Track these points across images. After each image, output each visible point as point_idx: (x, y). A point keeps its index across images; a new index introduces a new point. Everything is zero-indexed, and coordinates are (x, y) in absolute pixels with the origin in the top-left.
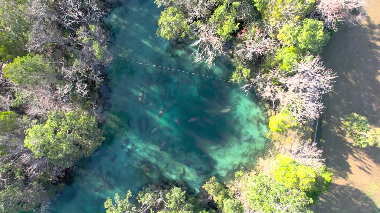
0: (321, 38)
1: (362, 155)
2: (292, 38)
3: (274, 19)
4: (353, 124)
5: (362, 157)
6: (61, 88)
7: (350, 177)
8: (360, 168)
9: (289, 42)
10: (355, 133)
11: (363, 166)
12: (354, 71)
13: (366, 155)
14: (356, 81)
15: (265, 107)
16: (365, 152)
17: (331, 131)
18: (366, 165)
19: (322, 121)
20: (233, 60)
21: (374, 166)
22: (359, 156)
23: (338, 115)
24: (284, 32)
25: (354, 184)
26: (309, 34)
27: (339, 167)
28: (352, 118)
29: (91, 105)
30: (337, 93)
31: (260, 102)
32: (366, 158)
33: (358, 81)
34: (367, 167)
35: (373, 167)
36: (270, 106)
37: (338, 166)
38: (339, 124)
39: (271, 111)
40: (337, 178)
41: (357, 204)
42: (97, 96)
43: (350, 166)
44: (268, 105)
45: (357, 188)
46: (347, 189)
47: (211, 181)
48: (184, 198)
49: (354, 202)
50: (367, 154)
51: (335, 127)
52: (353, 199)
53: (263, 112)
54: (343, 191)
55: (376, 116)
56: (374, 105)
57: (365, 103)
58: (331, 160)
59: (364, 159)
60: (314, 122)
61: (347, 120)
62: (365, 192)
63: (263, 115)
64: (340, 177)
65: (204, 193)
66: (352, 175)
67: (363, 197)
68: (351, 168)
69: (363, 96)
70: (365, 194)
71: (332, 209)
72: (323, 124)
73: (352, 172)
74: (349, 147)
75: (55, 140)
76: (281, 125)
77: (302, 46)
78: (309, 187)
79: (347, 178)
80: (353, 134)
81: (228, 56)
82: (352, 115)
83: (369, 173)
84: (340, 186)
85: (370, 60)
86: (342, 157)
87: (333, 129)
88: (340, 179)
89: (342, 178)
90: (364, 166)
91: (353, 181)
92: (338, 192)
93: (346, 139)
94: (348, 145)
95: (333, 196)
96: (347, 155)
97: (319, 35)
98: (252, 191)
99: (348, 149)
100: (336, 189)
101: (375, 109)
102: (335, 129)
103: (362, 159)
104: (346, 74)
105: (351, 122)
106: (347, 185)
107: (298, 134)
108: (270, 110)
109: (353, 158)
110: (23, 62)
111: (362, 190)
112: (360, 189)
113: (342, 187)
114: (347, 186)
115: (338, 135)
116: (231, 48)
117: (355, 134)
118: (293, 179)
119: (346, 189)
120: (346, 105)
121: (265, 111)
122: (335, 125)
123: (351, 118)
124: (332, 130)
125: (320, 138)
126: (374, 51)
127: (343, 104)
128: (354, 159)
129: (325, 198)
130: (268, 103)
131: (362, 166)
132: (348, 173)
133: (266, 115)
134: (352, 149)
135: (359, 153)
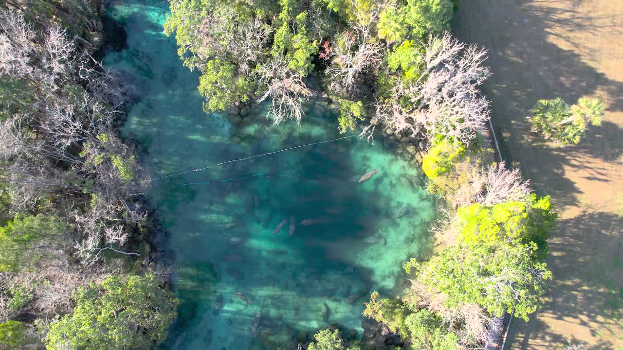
0: (439, 7)
1: (583, 158)
2: (399, 27)
3: (362, 13)
4: (546, 116)
5: (585, 160)
6: (81, 245)
7: (582, 199)
8: (589, 178)
9: (398, 34)
10: (554, 127)
11: (593, 175)
12: (512, 45)
13: (588, 155)
14: (522, 58)
15: (409, 153)
16: (585, 152)
17: (521, 144)
18: (596, 171)
19: (502, 135)
20: (333, 106)
21: (608, 166)
22: (579, 161)
23: (520, 116)
24: (384, 24)
25: (592, 207)
26: (419, 7)
27: (559, 191)
28: (541, 108)
29: (142, 265)
30: (505, 86)
31: (399, 149)
32: (591, 160)
33: (525, 56)
34: (599, 173)
35: (608, 170)
36: (416, 148)
37: (556, 191)
38: (527, 127)
39: (420, 155)
40: (563, 210)
41: (613, 236)
42: (147, 248)
43: (575, 183)
44: (412, 147)
45: (601, 211)
46: (587, 220)
47: (373, 300)
48: (340, 341)
49: (607, 235)
50: (589, 153)
51: (525, 134)
52: (603, 232)
53: (409, 162)
54: (581, 226)
55: (573, 93)
56: (562, 79)
57: (550, 82)
58: (542, 187)
59: (589, 163)
60: (491, 141)
61: (536, 114)
62: (615, 213)
63: (411, 166)
64: (568, 207)
65: (372, 329)
66: (583, 195)
67: (615, 221)
68: (576, 185)
69: (541, 73)
70: (616, 215)
71: (578, 261)
72: (506, 138)
73: (580, 190)
74: (559, 154)
75: (97, 330)
76: (441, 162)
77: (417, 31)
78: (523, 230)
79: (578, 203)
80: (553, 130)
81: (324, 103)
82: (538, 104)
83: (606, 181)
84: (574, 219)
85: (526, 20)
86: (556, 174)
87: (523, 139)
88: (568, 209)
89: (572, 206)
90: (595, 173)
91: (589, 203)
92: (574, 230)
93: (548, 146)
94: (555, 153)
95: (571, 240)
96: (562, 169)
97: (434, 3)
98: (439, 276)
99: (559, 159)
100: (570, 228)
101: (567, 84)
102: (526, 138)
103: (586, 165)
104: (504, 54)
105: (541, 114)
106: (582, 214)
107: (472, 162)
108: (418, 153)
109: (572, 169)
110: (10, 230)
111: (609, 211)
112: (605, 210)
113: (578, 220)
114: (584, 215)
115: (535, 144)
116: (323, 90)
117: (555, 129)
118: (494, 228)
119: (584, 220)
120: (524, 97)
121: (412, 159)
122: (522, 132)
123: (538, 109)
124: (523, 142)
125: (511, 161)
126: (526, 7)
127: (519, 97)
128: (575, 169)
129: (560, 248)
130: (411, 144)
131: (591, 174)
132: (576, 195)
133: (415, 163)
134: (564, 156)
135: (577, 157)
